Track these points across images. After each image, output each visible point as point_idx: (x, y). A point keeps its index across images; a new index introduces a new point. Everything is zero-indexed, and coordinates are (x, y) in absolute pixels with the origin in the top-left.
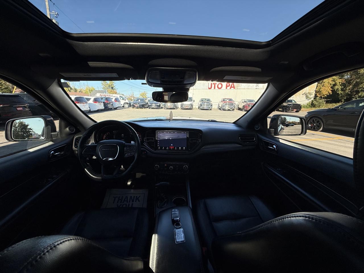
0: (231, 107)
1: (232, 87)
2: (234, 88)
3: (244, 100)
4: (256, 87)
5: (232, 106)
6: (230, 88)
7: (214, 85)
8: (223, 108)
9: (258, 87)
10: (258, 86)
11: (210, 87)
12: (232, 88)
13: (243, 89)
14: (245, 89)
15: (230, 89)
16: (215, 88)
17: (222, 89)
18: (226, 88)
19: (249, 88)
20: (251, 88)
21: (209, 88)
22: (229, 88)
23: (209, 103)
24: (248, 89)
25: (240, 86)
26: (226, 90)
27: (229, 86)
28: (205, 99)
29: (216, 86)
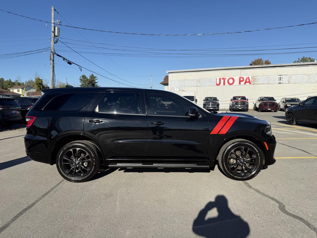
0: (242, 107)
1: (248, 82)
2: (250, 83)
3: (260, 98)
4: (279, 82)
5: (244, 106)
6: (245, 83)
7: (223, 80)
8: (233, 108)
9: (281, 82)
10: (281, 80)
11: (218, 83)
12: (247, 84)
13: (262, 84)
14: (264, 84)
15: (245, 85)
16: (224, 84)
17: (233, 85)
18: (240, 84)
19: (270, 82)
20: (272, 82)
21: (217, 85)
22: (242, 83)
23: (215, 103)
24: (269, 84)
25: (258, 80)
26: (240, 85)
27: (243, 81)
28: (211, 98)
29: (226, 81)
